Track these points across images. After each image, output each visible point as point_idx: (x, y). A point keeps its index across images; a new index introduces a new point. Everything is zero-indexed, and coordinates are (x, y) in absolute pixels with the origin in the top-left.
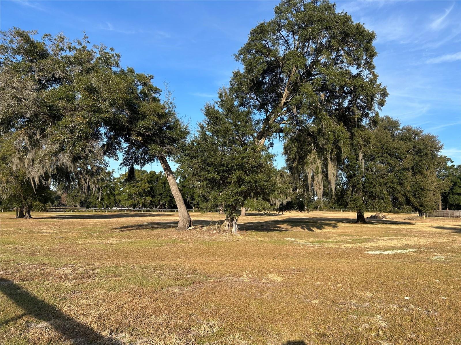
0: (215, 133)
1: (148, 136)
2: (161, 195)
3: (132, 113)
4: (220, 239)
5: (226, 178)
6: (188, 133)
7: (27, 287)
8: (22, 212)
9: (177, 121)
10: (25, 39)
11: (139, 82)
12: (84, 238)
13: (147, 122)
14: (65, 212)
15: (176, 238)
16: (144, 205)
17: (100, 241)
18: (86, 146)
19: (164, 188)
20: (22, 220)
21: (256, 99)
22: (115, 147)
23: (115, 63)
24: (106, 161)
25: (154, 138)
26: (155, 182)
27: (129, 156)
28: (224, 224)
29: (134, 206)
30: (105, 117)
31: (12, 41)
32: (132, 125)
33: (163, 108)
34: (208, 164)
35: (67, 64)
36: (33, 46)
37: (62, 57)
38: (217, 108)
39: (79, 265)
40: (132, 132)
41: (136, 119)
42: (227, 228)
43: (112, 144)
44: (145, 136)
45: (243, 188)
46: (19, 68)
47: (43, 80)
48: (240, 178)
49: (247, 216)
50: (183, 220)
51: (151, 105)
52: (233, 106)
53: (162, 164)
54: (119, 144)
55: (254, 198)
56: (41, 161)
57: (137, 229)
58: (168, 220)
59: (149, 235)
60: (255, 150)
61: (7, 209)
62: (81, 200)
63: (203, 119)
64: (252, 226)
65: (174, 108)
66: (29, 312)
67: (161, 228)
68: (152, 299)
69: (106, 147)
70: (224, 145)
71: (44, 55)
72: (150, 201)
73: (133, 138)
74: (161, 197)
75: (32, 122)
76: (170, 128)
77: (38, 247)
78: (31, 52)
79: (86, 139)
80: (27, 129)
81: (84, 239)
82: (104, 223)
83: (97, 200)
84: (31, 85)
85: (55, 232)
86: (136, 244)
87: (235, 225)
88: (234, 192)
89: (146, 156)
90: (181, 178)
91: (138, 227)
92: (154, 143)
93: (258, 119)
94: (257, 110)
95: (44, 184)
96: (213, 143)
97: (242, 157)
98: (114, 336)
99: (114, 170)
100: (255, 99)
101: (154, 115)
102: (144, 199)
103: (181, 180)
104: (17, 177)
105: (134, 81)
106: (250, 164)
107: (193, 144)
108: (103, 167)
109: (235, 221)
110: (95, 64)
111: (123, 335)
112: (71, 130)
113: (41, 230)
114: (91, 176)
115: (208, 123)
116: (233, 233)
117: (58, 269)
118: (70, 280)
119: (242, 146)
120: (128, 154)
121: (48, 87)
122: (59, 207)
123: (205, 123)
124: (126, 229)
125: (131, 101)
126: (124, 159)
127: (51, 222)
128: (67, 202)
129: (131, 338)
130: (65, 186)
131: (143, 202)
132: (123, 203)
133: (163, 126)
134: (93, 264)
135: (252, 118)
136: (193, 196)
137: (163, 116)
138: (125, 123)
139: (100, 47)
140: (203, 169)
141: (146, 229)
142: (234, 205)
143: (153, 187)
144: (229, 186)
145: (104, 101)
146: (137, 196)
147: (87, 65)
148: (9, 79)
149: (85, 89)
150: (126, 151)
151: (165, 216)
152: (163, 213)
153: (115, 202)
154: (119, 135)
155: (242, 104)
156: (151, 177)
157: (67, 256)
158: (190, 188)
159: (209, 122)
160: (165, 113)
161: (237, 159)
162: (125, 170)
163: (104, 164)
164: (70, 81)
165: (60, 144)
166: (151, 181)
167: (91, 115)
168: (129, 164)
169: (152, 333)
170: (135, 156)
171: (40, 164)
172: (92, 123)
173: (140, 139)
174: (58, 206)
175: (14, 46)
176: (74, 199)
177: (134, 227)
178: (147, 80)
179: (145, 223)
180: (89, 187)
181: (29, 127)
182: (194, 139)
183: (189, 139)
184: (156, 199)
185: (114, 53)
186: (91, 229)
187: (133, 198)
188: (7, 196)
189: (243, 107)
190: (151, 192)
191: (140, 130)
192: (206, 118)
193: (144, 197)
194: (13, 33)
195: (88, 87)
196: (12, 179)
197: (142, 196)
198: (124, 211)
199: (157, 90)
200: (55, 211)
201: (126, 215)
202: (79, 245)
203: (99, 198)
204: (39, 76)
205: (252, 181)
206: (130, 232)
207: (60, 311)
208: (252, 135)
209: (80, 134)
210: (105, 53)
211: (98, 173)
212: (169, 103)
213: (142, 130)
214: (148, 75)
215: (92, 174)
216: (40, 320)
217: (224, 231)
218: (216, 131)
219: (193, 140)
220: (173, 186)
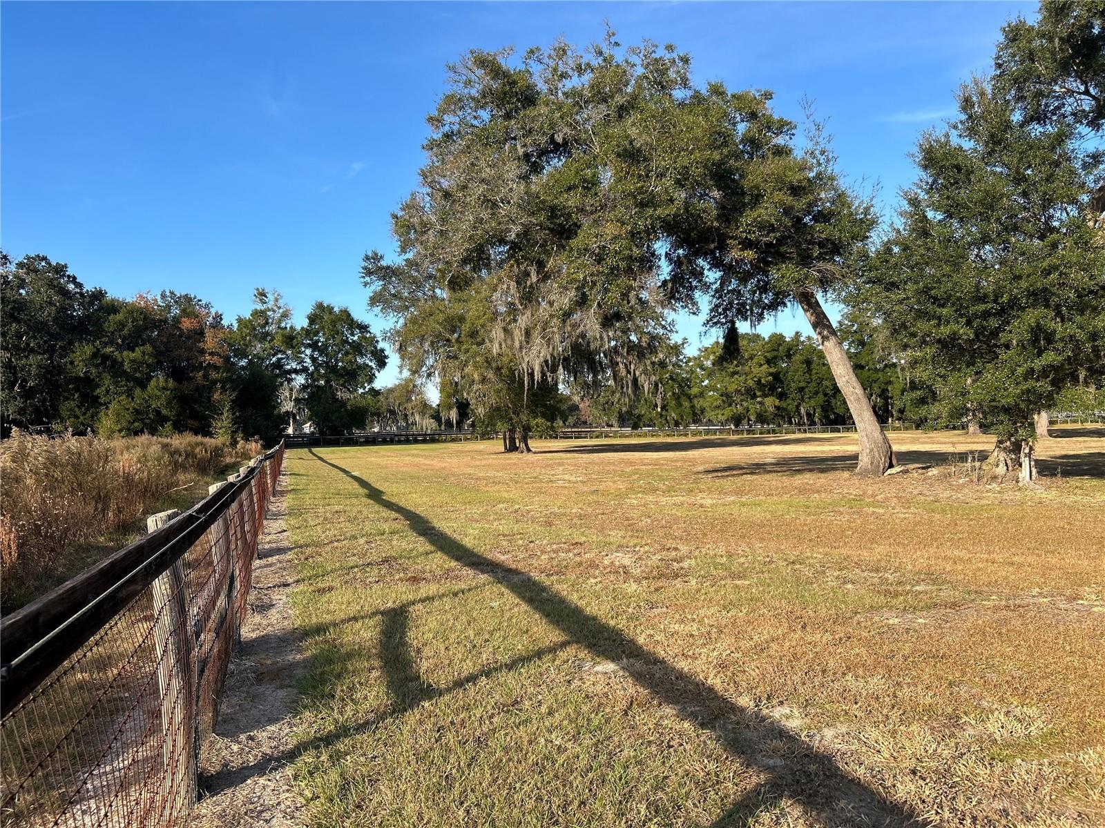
0: (952, 210)
1: (769, 245)
2: (800, 392)
3: (726, 194)
4: (980, 498)
5: (995, 333)
6: (873, 223)
7: (557, 587)
8: (512, 440)
9: (841, 197)
10: (492, 70)
11: (737, 115)
12: (639, 492)
13: (766, 212)
14: (591, 438)
15: (856, 495)
16: (761, 419)
17: (674, 498)
18: (631, 288)
19: (806, 374)
20: (514, 456)
21: (1083, 93)
22: (690, 283)
23: (679, 79)
24: (669, 320)
25: (783, 249)
26: (783, 360)
27: (724, 301)
28: (991, 460)
29: (737, 420)
30: (668, 215)
31: (470, 81)
32: (729, 223)
33: (803, 168)
34: (935, 299)
35: (577, 108)
36: (508, 82)
37: (564, 94)
38: (955, 141)
39: (647, 548)
40: (728, 242)
41: (736, 210)
42: (1001, 470)
43: (682, 277)
44: (761, 246)
45: (1050, 357)
46: (487, 138)
47: (533, 155)
48: (1040, 330)
49: (1055, 437)
50: (872, 450)
51: (772, 166)
52: (1007, 126)
53: (806, 311)
54: (699, 274)
55: (1086, 384)
56: (544, 330)
57: (752, 473)
58: (824, 452)
59: (786, 487)
60: (1086, 243)
61: (485, 436)
62: (619, 412)
63: (914, 177)
64: (1078, 464)
65: (831, 163)
66: (574, 638)
67: (811, 470)
68: (837, 637)
69: (670, 285)
70: (985, 239)
71: (529, 98)
72: (775, 406)
73: (735, 254)
74: (803, 398)
75: (520, 250)
76: (822, 217)
77: (556, 509)
78: (504, 98)
79: (629, 271)
80: (512, 266)
81: (640, 495)
82: (676, 461)
83: (654, 409)
84: (512, 170)
85: (579, 479)
86: (759, 509)
87: (1027, 462)
88: (1020, 370)
89: (764, 296)
90: (850, 346)
91: (756, 469)
92: (783, 262)
93: (1091, 150)
94: (1087, 124)
95: (550, 379)
96: (949, 241)
97: (1045, 269)
98: (765, 711)
99: (685, 340)
100: (1080, 93)
101: (780, 190)
102: (760, 403)
103: (853, 350)
104: (498, 369)
105: (725, 114)
106: (1071, 287)
107: (889, 251)
108: (663, 334)
109: (1027, 451)
110: (634, 92)
111: (785, 710)
112: (596, 256)
113: (553, 475)
114: (638, 356)
115: (932, 189)
116: (1020, 484)
117: (607, 555)
118: (638, 580)
119: (1042, 238)
120: (720, 297)
121: (543, 168)
122: (578, 428)
123: (921, 188)
124: (726, 474)
125: (724, 164)
126: (712, 310)
127: (567, 459)
128: (591, 417)
129: (807, 720)
130: (586, 383)
131: (758, 411)
132: (710, 414)
133: (805, 215)
134: (676, 549)
135: (1073, 151)
136: (887, 390)
137: (804, 188)
138: (712, 223)
139: (642, 48)
140: (922, 315)
141: (775, 474)
142: (1023, 406)
143: (780, 373)
144: (1003, 355)
145: (661, 175)
146: (741, 397)
147: (619, 99)
148: (472, 164)
149: (618, 155)
150: (717, 291)
151: (816, 443)
152: (808, 435)
153: (693, 412)
154: (697, 254)
155: (1038, 117)
156: (774, 350)
157: (615, 529)
158: (876, 370)
159: (932, 185)
160: (809, 180)
161: (1029, 276)
162: (717, 335)
163: (664, 327)
164: (587, 143)
165: (577, 289)
166: (775, 358)
167: (635, 214)
168: (724, 320)
169: (856, 717)
170: (737, 299)
171: (543, 338)
172: (639, 233)
173: (750, 255)
174: (574, 426)
175: (474, 92)
176: (604, 410)
177: (744, 468)
178: (758, 104)
179: (768, 460)
180: (635, 381)
181: (517, 261)
182: (893, 235)
183: (876, 240)
184: (789, 401)
185: (674, 55)
186: (649, 474)
187: (734, 401)
188: (485, 409)
189: (1039, 123)
190: (775, 387)
191: (749, 232)
192: (923, 175)
193: (759, 399)
194: (470, 64)
195: (625, 150)
196: (490, 375)
197: (754, 397)
198: (715, 434)
199: (783, 126)
200: (572, 438)
201: (719, 441)
202: (632, 507)
203: (656, 406)
204: (525, 145)
205: (1081, 335)
206: (738, 480)
207: (632, 642)
208: (1074, 201)
209: (616, 262)
210: (656, 60)
211: (652, 349)
212: (817, 152)
213: (754, 233)
214: (758, 91)
215: (640, 352)
216: (598, 656)
217: (994, 478)
218: (958, 204)
219: (889, 240)
220: (840, 367)
